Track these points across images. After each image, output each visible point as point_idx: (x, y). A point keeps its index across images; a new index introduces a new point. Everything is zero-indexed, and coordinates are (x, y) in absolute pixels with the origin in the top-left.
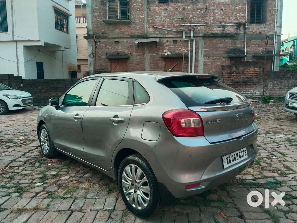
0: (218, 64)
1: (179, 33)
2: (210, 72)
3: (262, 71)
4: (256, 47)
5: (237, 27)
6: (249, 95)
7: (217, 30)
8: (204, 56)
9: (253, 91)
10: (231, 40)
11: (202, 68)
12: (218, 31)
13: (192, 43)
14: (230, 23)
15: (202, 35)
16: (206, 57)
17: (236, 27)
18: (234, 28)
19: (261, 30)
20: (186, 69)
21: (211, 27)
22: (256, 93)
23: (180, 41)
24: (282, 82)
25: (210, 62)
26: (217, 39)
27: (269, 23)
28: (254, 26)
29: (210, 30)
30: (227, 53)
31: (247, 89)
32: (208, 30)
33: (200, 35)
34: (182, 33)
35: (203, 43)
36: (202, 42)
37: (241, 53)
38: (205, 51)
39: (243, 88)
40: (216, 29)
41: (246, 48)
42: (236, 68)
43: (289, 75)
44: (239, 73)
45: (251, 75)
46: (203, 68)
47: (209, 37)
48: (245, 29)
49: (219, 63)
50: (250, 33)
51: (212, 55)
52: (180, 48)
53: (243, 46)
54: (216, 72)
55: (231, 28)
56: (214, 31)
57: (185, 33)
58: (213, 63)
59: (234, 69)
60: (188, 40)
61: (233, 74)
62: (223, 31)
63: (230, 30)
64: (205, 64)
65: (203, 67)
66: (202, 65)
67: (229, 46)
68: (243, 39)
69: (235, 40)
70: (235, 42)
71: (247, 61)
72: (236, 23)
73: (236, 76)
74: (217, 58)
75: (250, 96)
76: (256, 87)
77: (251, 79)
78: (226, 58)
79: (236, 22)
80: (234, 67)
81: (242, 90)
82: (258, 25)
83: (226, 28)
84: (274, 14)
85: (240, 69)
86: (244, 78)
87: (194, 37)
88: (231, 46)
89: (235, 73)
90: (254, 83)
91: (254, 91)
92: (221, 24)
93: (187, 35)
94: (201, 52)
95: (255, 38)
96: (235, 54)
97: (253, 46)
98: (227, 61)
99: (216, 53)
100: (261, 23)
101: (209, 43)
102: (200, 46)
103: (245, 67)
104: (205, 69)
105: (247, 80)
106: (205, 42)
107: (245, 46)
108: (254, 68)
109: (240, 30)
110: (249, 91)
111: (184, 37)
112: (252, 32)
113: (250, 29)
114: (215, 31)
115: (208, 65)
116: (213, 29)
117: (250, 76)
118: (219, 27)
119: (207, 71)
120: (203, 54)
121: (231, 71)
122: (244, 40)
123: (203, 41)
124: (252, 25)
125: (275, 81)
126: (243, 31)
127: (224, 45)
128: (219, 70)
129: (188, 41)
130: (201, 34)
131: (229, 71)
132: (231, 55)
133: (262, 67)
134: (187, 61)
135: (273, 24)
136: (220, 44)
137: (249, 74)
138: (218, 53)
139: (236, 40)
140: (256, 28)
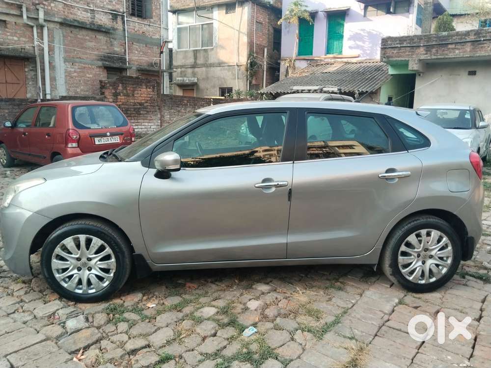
0: (88, 77)
1: (12, 7)
2: (78, 90)
3: (156, 94)
4: (140, 55)
5: (113, 17)
6: (143, 130)
7: (82, 16)
8: (66, 61)
9: (147, 124)
10: (105, 38)
11: (64, 82)
12: (84, 17)
13: (39, 31)
14: (102, 8)
15: (60, 20)
16: (69, 62)
17: (111, 17)
18: (108, 17)
19: (145, 28)
20: (33, 81)
21: (72, 8)
22: (152, 127)
23: (14, 24)
24: (179, 111)
25: (75, 72)
26: (84, 32)
27: (155, 21)
28: (134, 19)
29: (71, 13)
30: (102, 60)
31: (140, 121)
32: (68, 13)
33: (56, 20)
34: (20, 7)
35: (61, 35)
36: (59, 33)
37: (121, 62)
38: (66, 51)
39: (134, 119)
40: (81, 13)
41: (128, 54)
42: (123, 86)
43: (185, 102)
44: (127, 95)
45: (143, 98)
46: (66, 83)
47: (70, 26)
48: (123, 23)
49: (91, 76)
50: (131, 30)
51: (77, 60)
52: (16, 38)
53: (123, 50)
54: (87, 91)
55: (104, 17)
56: (78, 17)
57: (27, 10)
58: (81, 74)
59: (120, 88)
60: (32, 24)
61: (119, 97)
62: (93, 20)
63: (103, 20)
64: (68, 75)
65: (64, 80)
66: (63, 76)
67: (103, 47)
68: (123, 39)
69: (112, 40)
70: (111, 42)
71: (131, 75)
72: (111, 10)
73: (123, 101)
74: (87, 66)
75: (144, 132)
76: (151, 119)
77: (143, 105)
78: (100, 67)
79: (110, 7)
80: (121, 85)
81: (133, 123)
82: (140, 19)
83: (96, 15)
84: (158, 7)
85: (128, 88)
86: (135, 104)
87: (45, 20)
88: (106, 48)
89: (122, 95)
90: (148, 112)
91: (150, 124)
92: (88, 6)
93: (31, 14)
94: (58, 52)
95: (138, 41)
96: (113, 62)
97: (136, 52)
98: (102, 73)
99: (84, 56)
100: (144, 19)
101: (71, 37)
102: (56, 41)
103: (134, 86)
104: (69, 84)
105: (139, 107)
106: (65, 34)
107: (125, 51)
108: (146, 88)
109: (117, 23)
110: (143, 124)
111: (25, 17)
112: (134, 30)
113: (131, 25)
114: (81, 18)
115: (72, 78)
116: (76, 13)
117: (143, 101)
118: (86, 10)
119: (73, 89)
120: (63, 56)
121: (116, 92)
122: (124, 42)
123: (60, 31)
124: (133, 18)
125: (171, 109)
126: (122, 26)
127: (95, 44)
128: (92, 88)
129: (32, 27)
130: (58, 18)
131: (113, 91)
132: (107, 63)
133: (156, 88)
134: (34, 66)
135: (159, 23)
136: (89, 41)
137: (141, 98)
138: (87, 58)
139: (113, 38)
140: (139, 25)
